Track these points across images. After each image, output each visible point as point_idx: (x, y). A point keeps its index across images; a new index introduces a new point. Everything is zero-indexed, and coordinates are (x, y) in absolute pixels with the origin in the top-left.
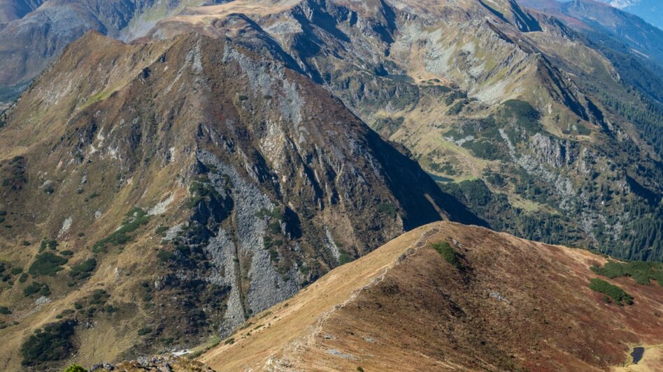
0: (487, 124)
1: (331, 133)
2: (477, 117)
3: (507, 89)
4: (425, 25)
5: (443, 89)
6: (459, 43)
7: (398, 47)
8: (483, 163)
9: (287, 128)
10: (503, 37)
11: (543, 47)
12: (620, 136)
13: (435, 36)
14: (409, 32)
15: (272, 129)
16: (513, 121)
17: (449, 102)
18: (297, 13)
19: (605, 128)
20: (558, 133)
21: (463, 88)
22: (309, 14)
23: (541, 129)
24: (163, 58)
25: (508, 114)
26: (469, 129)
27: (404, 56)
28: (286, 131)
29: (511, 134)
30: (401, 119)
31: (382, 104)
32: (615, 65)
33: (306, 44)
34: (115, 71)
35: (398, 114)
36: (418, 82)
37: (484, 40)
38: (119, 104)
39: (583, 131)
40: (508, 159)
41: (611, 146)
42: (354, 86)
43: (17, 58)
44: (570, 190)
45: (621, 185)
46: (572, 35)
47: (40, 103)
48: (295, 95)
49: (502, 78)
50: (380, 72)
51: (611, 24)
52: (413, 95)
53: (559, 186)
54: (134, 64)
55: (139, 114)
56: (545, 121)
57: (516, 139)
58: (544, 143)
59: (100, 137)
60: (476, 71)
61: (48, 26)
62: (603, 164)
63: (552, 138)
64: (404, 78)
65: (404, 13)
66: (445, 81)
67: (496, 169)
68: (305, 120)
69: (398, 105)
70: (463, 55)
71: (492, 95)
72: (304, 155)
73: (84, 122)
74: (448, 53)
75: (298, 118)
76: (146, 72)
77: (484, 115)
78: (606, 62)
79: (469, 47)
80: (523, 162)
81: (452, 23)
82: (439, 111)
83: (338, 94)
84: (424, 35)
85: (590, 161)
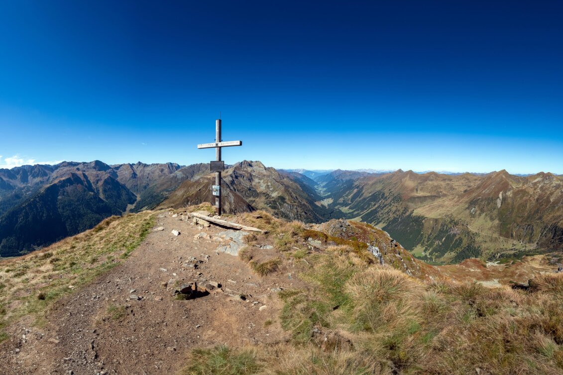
0: (274, 202)
1: (240, 205)
2: (271, 200)
3: (278, 193)
4: (260, 179)
5: (264, 193)
6: (267, 183)
7: (254, 183)
8: (274, 210)
9: (230, 203)
10: (277, 182)
11: (285, 183)
12: (302, 203)
13: (262, 181)
14: (257, 180)
15: (227, 204)
16: (280, 201)
17: (265, 196)
18: (231, 176)
19: (299, 201)
20: (289, 203)
21: (268, 193)
22: (234, 176)
23: (286, 202)
24: (204, 187)
25: (279, 199)
26: (270, 203)
27: (255, 185)
28: (230, 204)
29: (279, 203)
30: (255, 200)
31: (250, 197)
32: (301, 186)
33: (232, 183)
34: (193, 189)
35: (254, 199)
36: (258, 192)
37: (273, 182)
38: (194, 196)
39: (295, 202)
40: (279, 209)
41: (301, 205)
42: (244, 193)
43: (170, 183)
44: (293, 215)
45: (303, 213)
46: (291, 180)
47: (176, 195)
48: (232, 196)
49: (277, 191)
50: (250, 190)
51: (299, 177)
52: (257, 195)
53: (290, 215)
54: (197, 188)
55: (198, 199)
56: (287, 200)
57: (280, 205)
58: (286, 205)
59: (189, 203)
60: (271, 189)
61: (176, 176)
62: (299, 209)
63: (288, 204)
64: (255, 191)
65: (255, 176)
66: (264, 192)
67: (276, 212)
68: (234, 202)
69: (254, 197)
70: (268, 186)
71: (275, 195)
72: (234, 210)
73: (186, 200)
74: (265, 185)
75: (233, 201)
76: (200, 190)
77: (273, 199)
78: (299, 186)
79: (269, 184)
80: (282, 210)
81: (265, 178)
82: (263, 199)
83: (240, 195)
84: (260, 181)
85: (296, 208)
